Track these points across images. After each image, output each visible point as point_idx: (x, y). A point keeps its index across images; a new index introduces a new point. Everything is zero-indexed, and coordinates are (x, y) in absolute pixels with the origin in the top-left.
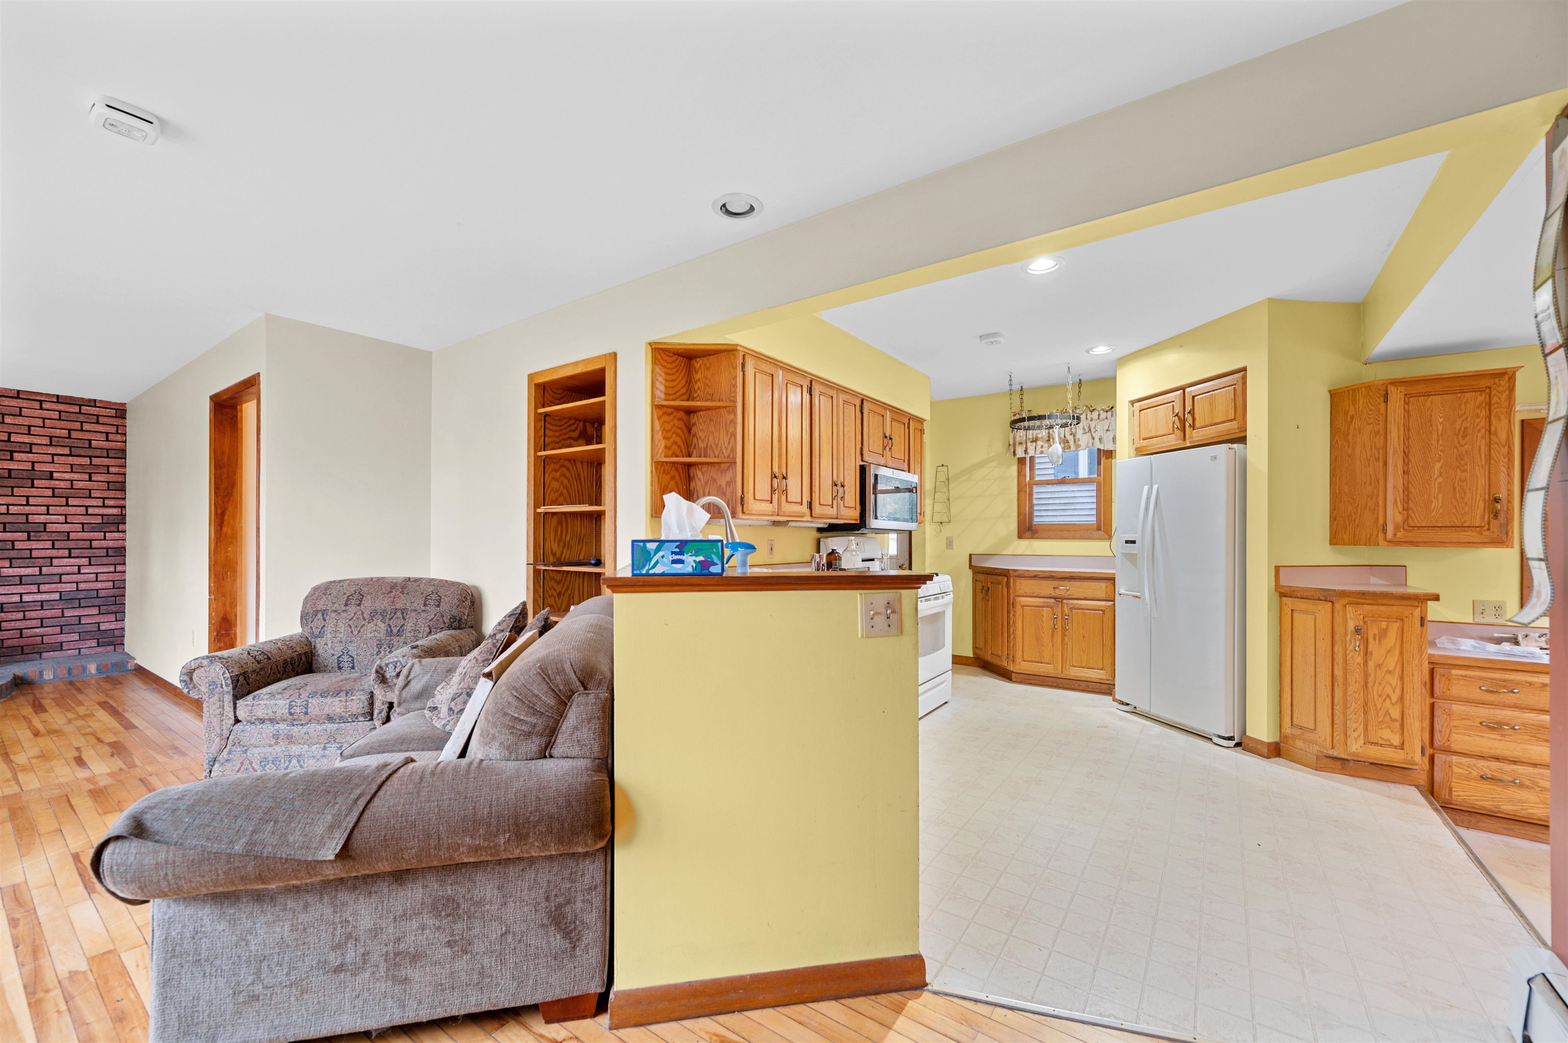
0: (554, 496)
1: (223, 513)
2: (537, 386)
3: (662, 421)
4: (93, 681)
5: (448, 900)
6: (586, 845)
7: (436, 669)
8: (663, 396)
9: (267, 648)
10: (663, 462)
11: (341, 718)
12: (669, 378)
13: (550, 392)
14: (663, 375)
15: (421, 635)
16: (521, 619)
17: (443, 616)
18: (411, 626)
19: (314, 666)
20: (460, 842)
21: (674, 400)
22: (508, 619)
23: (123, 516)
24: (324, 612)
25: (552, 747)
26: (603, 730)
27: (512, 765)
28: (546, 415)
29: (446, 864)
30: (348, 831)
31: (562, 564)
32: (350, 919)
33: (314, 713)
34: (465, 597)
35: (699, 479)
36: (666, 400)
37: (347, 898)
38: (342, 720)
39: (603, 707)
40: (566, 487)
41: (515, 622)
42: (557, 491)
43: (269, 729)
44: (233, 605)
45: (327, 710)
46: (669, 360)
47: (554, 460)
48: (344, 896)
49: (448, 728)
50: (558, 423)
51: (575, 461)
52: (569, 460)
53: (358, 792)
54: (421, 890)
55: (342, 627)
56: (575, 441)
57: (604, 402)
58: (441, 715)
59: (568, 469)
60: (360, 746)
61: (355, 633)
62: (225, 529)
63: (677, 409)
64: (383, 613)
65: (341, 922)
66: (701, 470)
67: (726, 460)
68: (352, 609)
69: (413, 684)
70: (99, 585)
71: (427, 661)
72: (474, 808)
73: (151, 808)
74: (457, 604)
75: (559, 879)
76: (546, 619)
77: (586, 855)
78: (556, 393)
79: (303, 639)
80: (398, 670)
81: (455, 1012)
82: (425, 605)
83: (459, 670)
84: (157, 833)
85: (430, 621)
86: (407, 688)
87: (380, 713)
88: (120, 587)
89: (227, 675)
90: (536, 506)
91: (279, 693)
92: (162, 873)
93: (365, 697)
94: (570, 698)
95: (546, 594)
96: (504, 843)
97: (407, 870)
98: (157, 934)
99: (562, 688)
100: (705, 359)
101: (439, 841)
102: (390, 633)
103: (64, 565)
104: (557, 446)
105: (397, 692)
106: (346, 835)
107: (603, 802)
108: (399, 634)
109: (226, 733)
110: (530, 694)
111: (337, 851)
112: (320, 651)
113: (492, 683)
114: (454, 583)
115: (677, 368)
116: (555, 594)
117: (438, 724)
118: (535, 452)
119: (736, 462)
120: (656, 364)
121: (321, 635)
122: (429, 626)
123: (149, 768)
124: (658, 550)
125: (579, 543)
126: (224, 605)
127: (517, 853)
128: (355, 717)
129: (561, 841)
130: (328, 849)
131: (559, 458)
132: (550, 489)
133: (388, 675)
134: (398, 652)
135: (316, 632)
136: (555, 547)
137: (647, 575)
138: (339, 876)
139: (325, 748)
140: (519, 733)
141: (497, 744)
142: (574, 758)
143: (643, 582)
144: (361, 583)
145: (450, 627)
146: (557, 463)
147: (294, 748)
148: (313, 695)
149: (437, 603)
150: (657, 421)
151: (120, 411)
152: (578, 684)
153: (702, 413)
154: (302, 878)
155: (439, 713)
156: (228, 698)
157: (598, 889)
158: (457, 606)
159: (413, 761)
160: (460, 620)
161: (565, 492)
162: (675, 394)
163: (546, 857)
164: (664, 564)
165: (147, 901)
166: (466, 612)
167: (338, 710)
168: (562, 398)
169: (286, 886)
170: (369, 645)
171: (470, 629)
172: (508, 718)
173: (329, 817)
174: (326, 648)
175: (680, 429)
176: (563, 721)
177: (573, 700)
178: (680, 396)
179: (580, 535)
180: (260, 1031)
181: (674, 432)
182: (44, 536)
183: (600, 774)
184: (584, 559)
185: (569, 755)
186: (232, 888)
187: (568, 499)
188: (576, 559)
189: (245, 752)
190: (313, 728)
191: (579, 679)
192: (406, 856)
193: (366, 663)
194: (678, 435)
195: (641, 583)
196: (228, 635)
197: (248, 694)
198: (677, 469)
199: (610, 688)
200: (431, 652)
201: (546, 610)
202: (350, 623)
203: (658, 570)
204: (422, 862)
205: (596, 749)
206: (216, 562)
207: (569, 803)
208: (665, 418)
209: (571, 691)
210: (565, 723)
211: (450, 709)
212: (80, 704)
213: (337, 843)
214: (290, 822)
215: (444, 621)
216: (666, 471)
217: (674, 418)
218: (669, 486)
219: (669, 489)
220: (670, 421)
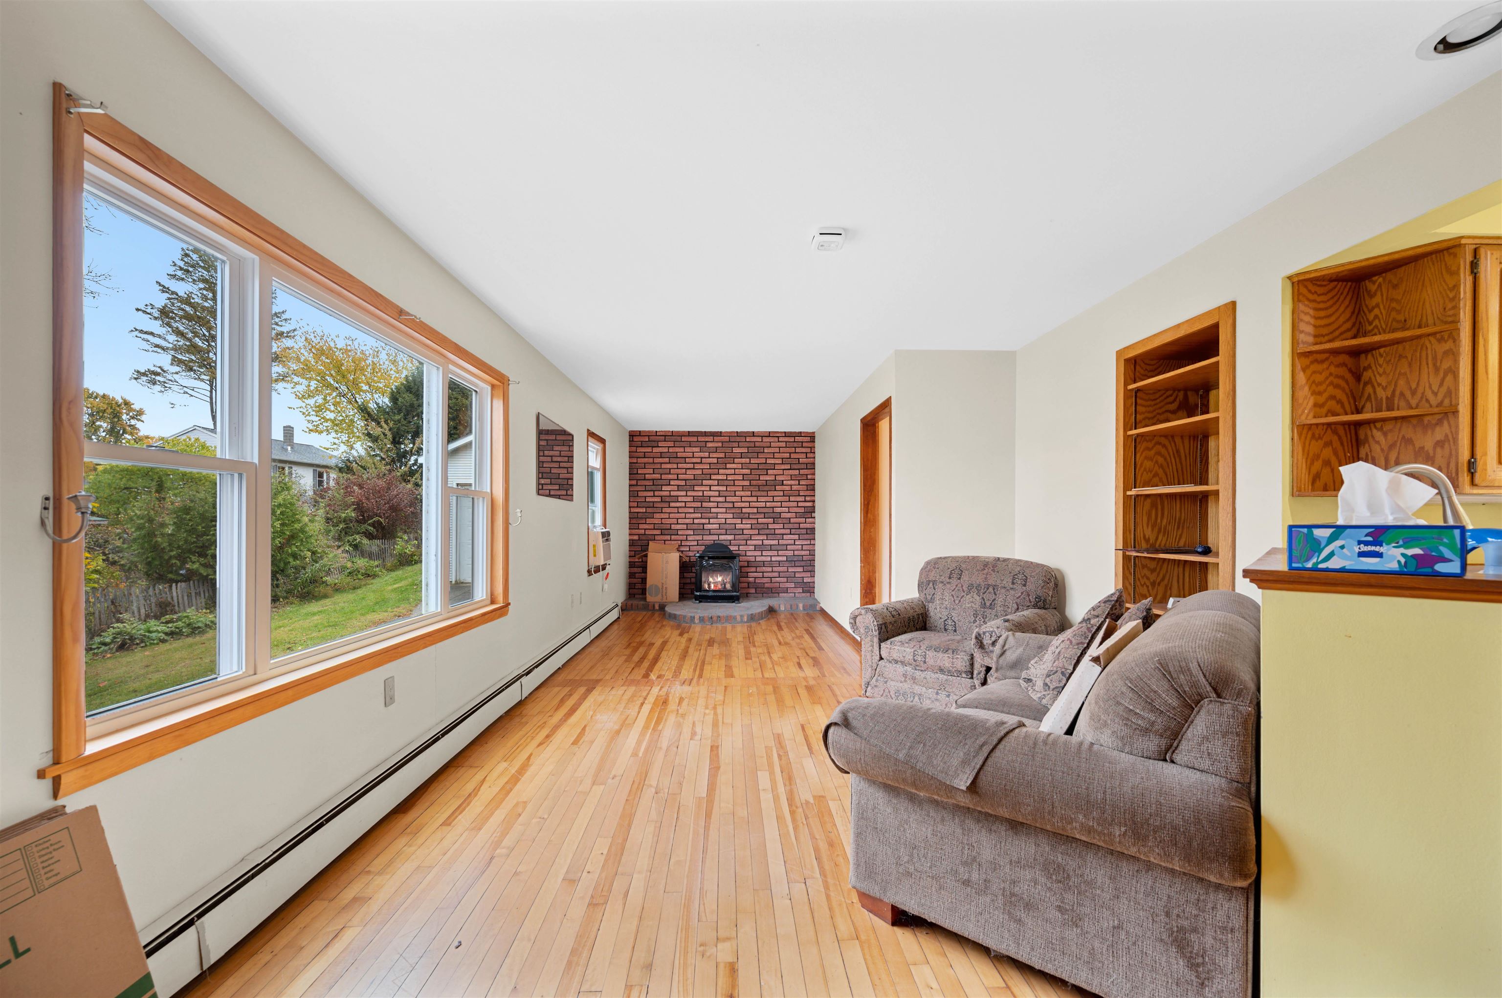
0: (1146, 477)
1: (868, 504)
2: (1127, 361)
3: (1309, 372)
4: (801, 615)
5: (1058, 866)
6: (1222, 876)
7: (1028, 644)
8: (1311, 339)
9: (898, 606)
10: (1311, 425)
11: (949, 671)
12: (1322, 314)
13: (1143, 365)
14: (1312, 312)
15: (1009, 610)
16: (1118, 606)
17: (1029, 595)
18: (1001, 602)
19: (928, 625)
20: (1073, 816)
21: (1330, 341)
22: (1103, 605)
23: (814, 507)
24: (934, 582)
25: (1174, 752)
26: (1244, 749)
27: (1125, 759)
28: (1138, 390)
29: (1058, 832)
30: (976, 770)
31: (1157, 551)
32: (975, 845)
33: (930, 663)
34: (1049, 579)
35: (1378, 442)
36: (1316, 344)
37: (972, 827)
38: (950, 673)
39: (1245, 722)
40: (1161, 466)
41: (1111, 609)
42: (1151, 471)
43: (900, 669)
44: (874, 572)
45: (939, 663)
46: (1320, 290)
47: (1147, 438)
48: (970, 823)
49: (1044, 702)
50: (1152, 397)
51: (1173, 437)
52: (1166, 436)
53: (982, 740)
54: (1034, 846)
55: (947, 596)
56: (1175, 414)
57: (1218, 362)
58: (1036, 688)
59: (1164, 446)
60: (969, 699)
61: (957, 602)
62: (869, 515)
63: (1335, 352)
64: (978, 587)
65: (968, 844)
66: (1381, 429)
67: (1436, 410)
68: (954, 581)
69: (1008, 653)
70: (803, 553)
71: (1018, 634)
72: (1087, 789)
73: (852, 710)
74: (1042, 584)
75: (1182, 901)
76: (1149, 610)
77: (1218, 887)
78: (1148, 365)
79: (920, 603)
80: (993, 639)
81: (1065, 976)
82: (1013, 583)
83: (1051, 649)
84: (855, 728)
85: (1018, 598)
86: (1003, 657)
87: (979, 673)
88: (812, 553)
89: (875, 623)
90: (1126, 488)
91: (907, 643)
92: (859, 757)
93: (967, 658)
94: (1197, 703)
95: (1138, 583)
96: (1119, 835)
97: (1022, 823)
98: (854, 798)
99: (1187, 689)
100: (1389, 276)
101: (1053, 808)
102: (983, 605)
103: (788, 539)
104: (1151, 421)
105: (995, 659)
106: (974, 773)
107: (1246, 835)
108: (992, 607)
109: (875, 666)
110: (1147, 688)
111: (968, 784)
112: (932, 614)
113: (1100, 669)
114: (1039, 564)
115: (1335, 299)
116: (1148, 584)
117: (1035, 696)
118: (1125, 431)
119: (1457, 412)
120: (1299, 301)
121: (932, 600)
122: (1016, 603)
123: (832, 680)
124: (1332, 539)
125: (1178, 528)
126: (869, 571)
127: (1133, 851)
128: (959, 673)
129: (1187, 858)
130: (961, 780)
131: (1153, 434)
132: (1142, 469)
133: (985, 642)
134: (993, 623)
135: (929, 597)
136: (1148, 532)
137: (1314, 569)
138: (967, 806)
139: (937, 694)
140: (1135, 727)
141: (1110, 732)
142: (1202, 771)
143: (1309, 578)
144: (960, 560)
145: (1035, 606)
146: (1151, 441)
147: (917, 687)
148: (929, 648)
149: (1023, 583)
150: (1302, 374)
151: (812, 437)
152: (1209, 688)
153: (1382, 350)
154: (942, 796)
155: (1034, 685)
156: (876, 640)
157: (1237, 934)
158: (1042, 587)
159: (1024, 725)
160: (1045, 601)
161: (1161, 472)
162: (1331, 333)
163: (1166, 869)
164: (1345, 558)
165: (849, 773)
166: (1051, 593)
167: (947, 665)
168: (1156, 369)
169: (929, 797)
170: (967, 613)
171: (1054, 610)
172: (1122, 708)
173: (962, 754)
174: (937, 612)
175: (1342, 377)
176: (1189, 727)
177: (1202, 706)
178: (1341, 334)
179: (1180, 519)
180: (913, 902)
181: (1331, 383)
182: (780, 521)
183: (1240, 801)
184: (1184, 546)
185: (1196, 766)
186: (897, 785)
187: (1164, 479)
188: (1174, 546)
189: (886, 682)
190: (929, 675)
191: (1210, 684)
192: (1023, 810)
193: (965, 628)
194: (1337, 386)
195: (1306, 580)
196: (871, 593)
197: (887, 639)
198: (1335, 432)
199: (1255, 703)
200: (1020, 627)
201: (1148, 599)
202: (953, 593)
203: (1335, 563)
204: (1036, 822)
205: (1234, 769)
206: (864, 539)
207: (1198, 821)
208: (1315, 367)
209: (1199, 694)
210: (1191, 729)
211: (1046, 684)
212: (797, 628)
213: (968, 778)
214: (934, 749)
215: (1030, 600)
216: (1317, 436)
217: (1330, 365)
218: (1322, 455)
219: (1321, 459)
220: (1323, 370)
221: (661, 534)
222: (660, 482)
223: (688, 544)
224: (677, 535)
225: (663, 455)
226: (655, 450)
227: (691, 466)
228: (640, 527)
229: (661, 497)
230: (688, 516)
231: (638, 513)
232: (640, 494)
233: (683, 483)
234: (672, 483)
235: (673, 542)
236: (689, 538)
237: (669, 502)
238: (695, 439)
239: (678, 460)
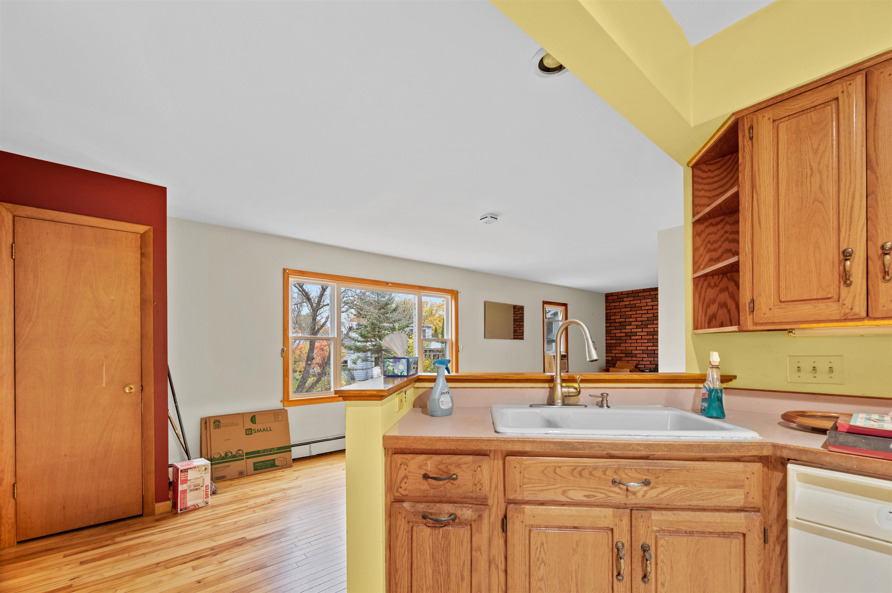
3: (705, 235)
12: (715, 186)
14: (708, 187)
46: (712, 168)
120: (695, 182)
150: (697, 238)
194: (731, 241)
208: (711, 229)
216: (713, 284)
217: (725, 225)
218: (717, 300)
219: (717, 302)
220: (718, 231)
221: (626, 357)
222: (625, 324)
223: (644, 363)
224: (636, 357)
225: (627, 306)
226: (621, 304)
227: (646, 312)
228: (613, 352)
229: (626, 333)
230: (643, 345)
231: (611, 343)
232: (612, 331)
233: (640, 323)
234: (632, 323)
235: (633, 362)
236: (644, 359)
237: (631, 336)
238: (648, 293)
239: (636, 309)
